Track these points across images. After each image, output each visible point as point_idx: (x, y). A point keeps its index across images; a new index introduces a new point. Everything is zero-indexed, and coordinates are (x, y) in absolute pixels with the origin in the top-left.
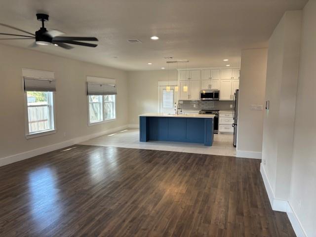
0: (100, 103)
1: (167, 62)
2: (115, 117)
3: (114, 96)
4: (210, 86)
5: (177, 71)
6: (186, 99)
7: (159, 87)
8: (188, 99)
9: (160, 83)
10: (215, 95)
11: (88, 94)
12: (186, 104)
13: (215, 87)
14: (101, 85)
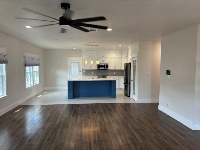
0: (30, 73)
1: (85, 45)
2: (38, 83)
3: (38, 67)
4: (103, 61)
5: (82, 51)
6: (88, 68)
7: (68, 61)
8: (89, 69)
9: (69, 58)
10: (106, 66)
11: (25, 65)
12: (88, 72)
13: (106, 61)
14: (32, 59)
